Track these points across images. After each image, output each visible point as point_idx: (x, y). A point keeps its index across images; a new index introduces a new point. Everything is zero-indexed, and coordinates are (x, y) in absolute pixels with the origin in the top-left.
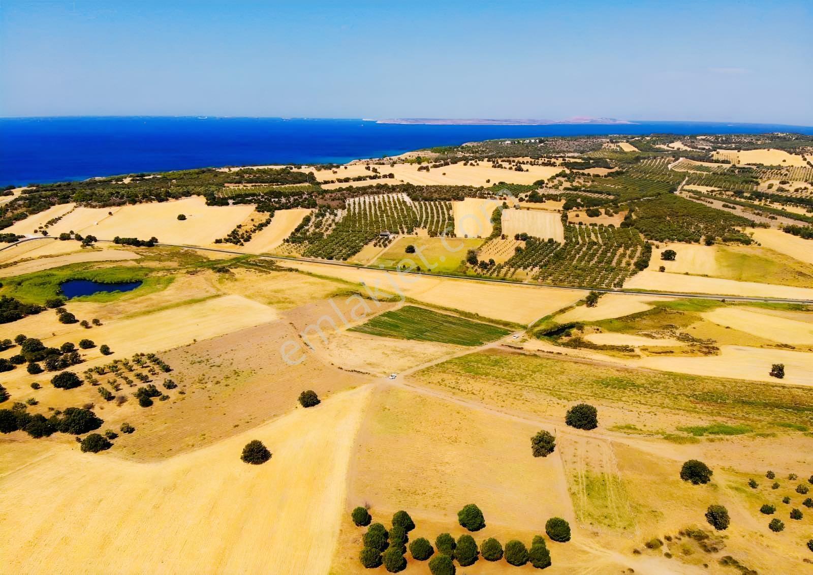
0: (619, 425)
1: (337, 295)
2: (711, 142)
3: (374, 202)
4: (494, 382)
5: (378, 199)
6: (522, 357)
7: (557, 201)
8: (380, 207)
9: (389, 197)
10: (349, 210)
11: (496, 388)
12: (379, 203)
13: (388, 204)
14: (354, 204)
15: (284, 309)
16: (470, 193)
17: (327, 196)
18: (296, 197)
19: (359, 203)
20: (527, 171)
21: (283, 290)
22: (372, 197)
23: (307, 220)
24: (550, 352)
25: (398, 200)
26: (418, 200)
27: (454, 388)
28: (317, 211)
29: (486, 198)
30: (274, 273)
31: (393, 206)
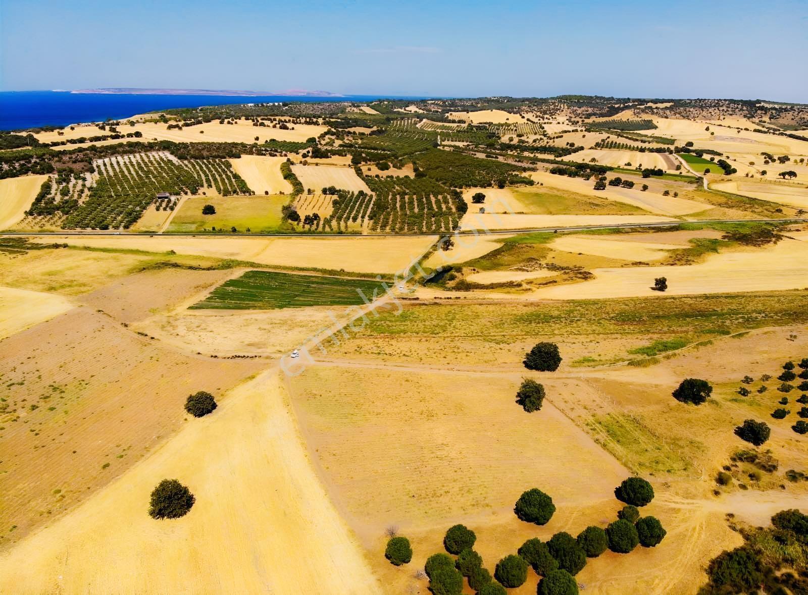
0: (576, 359)
1: (144, 269)
2: (441, 106)
3: (131, 162)
4: (420, 339)
5: (136, 158)
6: (424, 307)
7: (343, 156)
8: (141, 168)
9: (148, 157)
10: (100, 173)
11: (424, 345)
12: (138, 164)
13: (150, 164)
14: (105, 165)
15: (76, 293)
16: (245, 150)
17: (66, 158)
18: (22, 162)
19: (112, 164)
20: (293, 129)
21: (60, 271)
22: (126, 157)
23: (46, 187)
24: (448, 298)
25: (162, 159)
26: (186, 159)
27: (379, 354)
28: (56, 176)
29: (265, 155)
30: (32, 253)
31: (156, 165)
